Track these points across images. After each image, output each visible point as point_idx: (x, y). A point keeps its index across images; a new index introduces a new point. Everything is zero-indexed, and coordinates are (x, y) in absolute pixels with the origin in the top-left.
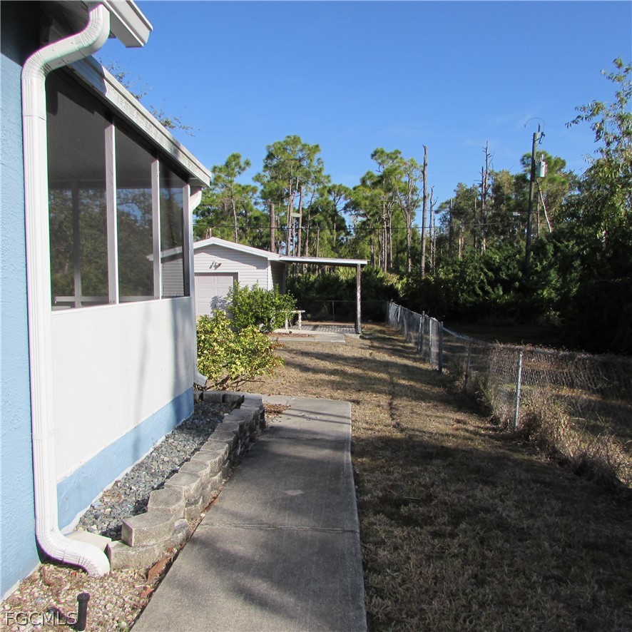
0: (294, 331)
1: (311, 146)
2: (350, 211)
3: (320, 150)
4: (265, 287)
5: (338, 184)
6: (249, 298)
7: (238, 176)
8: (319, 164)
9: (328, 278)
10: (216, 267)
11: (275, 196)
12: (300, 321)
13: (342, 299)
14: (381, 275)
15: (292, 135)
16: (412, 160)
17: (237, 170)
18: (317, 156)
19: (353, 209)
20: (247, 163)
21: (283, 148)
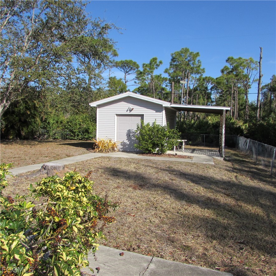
0: (179, 153)
1: (194, 53)
2: (214, 90)
3: (199, 55)
4: (160, 124)
5: (208, 76)
6: (149, 131)
7: (156, 69)
8: (199, 63)
9: (202, 122)
10: (131, 111)
11: (175, 81)
12: (183, 147)
13: (209, 134)
14: (233, 121)
15: (184, 48)
16: (251, 58)
17: (155, 66)
18: (198, 58)
19: (215, 89)
20: (161, 62)
21: (180, 54)
